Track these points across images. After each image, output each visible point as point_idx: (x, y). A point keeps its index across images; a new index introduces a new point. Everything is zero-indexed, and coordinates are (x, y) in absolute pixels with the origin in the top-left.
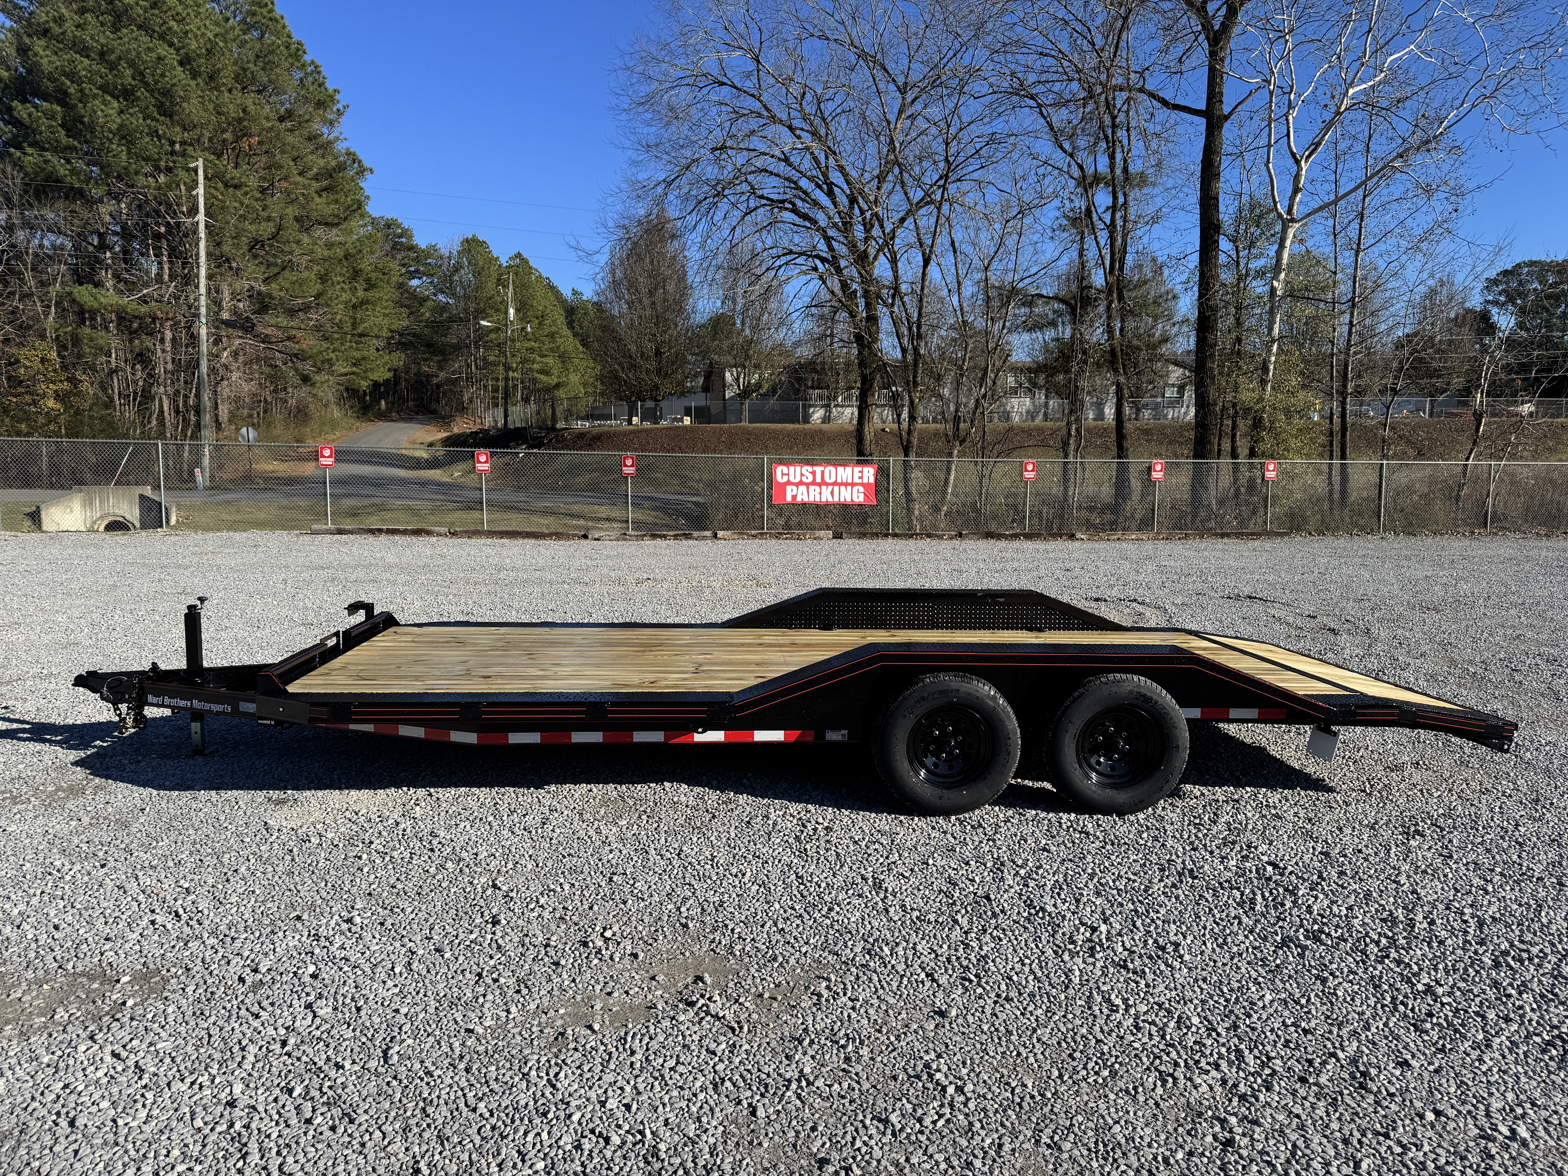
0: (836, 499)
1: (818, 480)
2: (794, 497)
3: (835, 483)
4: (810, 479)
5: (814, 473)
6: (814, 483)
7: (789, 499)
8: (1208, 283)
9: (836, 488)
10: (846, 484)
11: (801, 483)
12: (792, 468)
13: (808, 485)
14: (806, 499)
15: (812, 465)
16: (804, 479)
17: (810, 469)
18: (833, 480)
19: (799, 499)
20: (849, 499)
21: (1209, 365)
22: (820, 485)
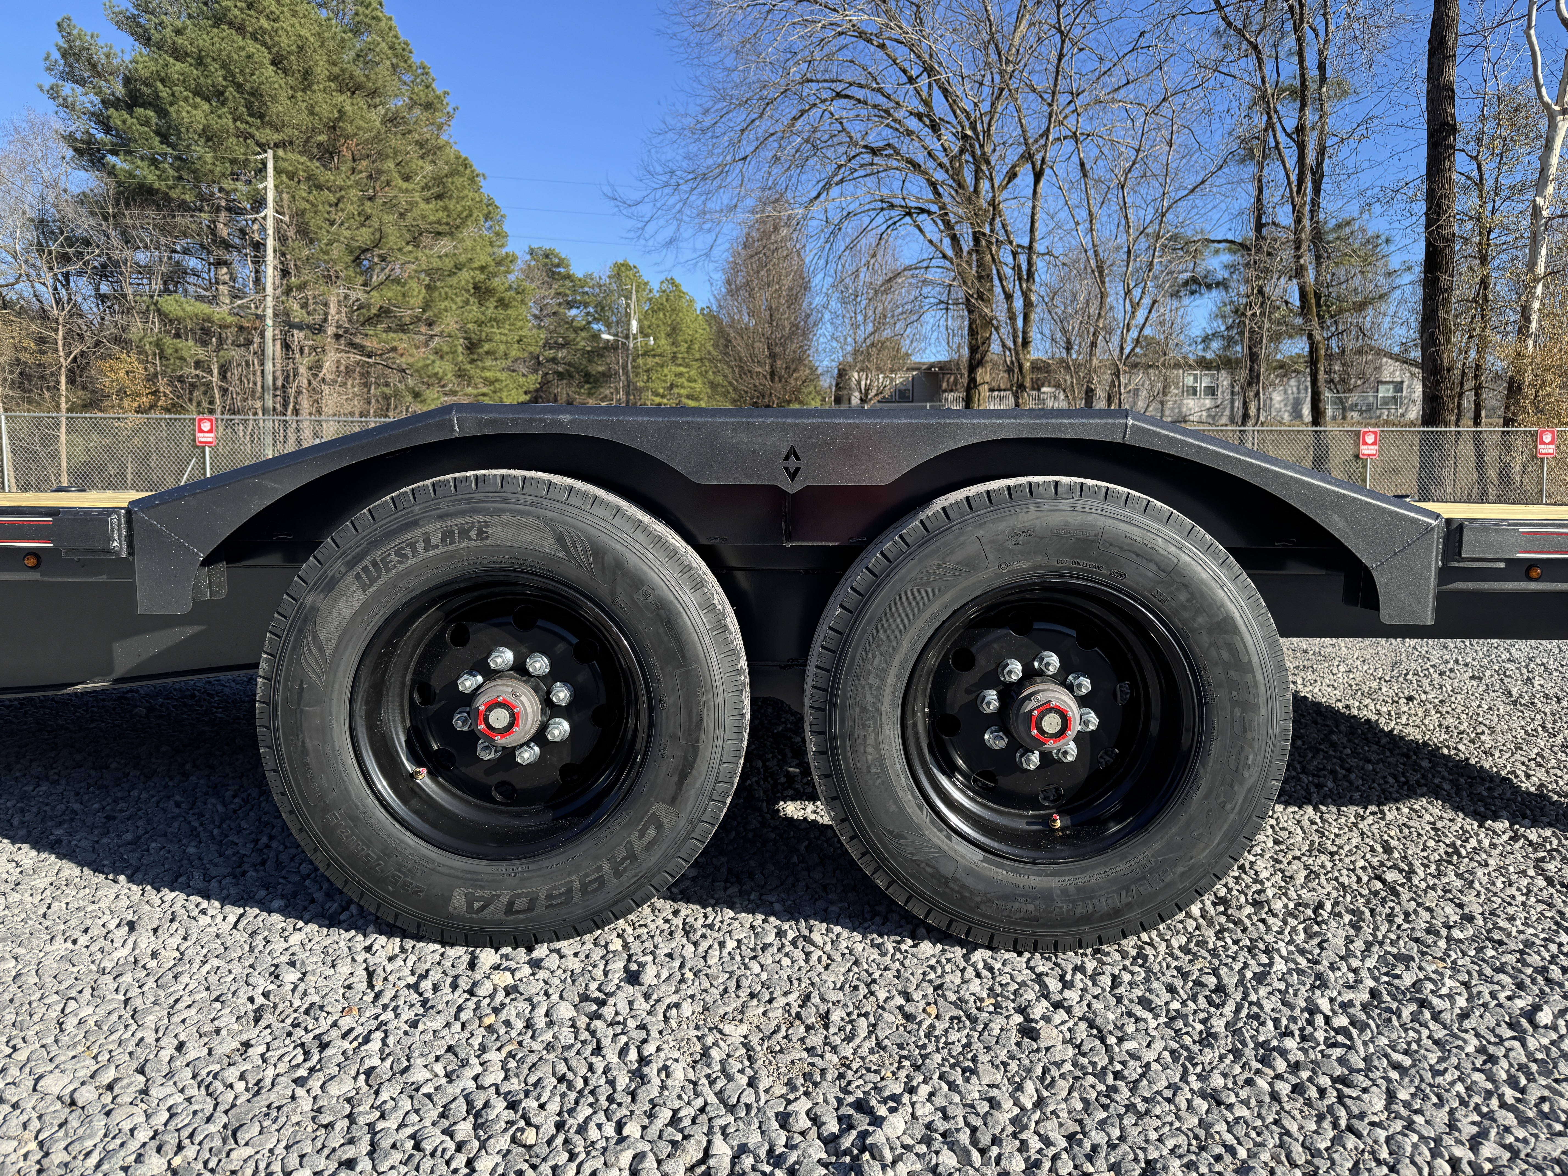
8: (1439, 205)
21: (1442, 315)
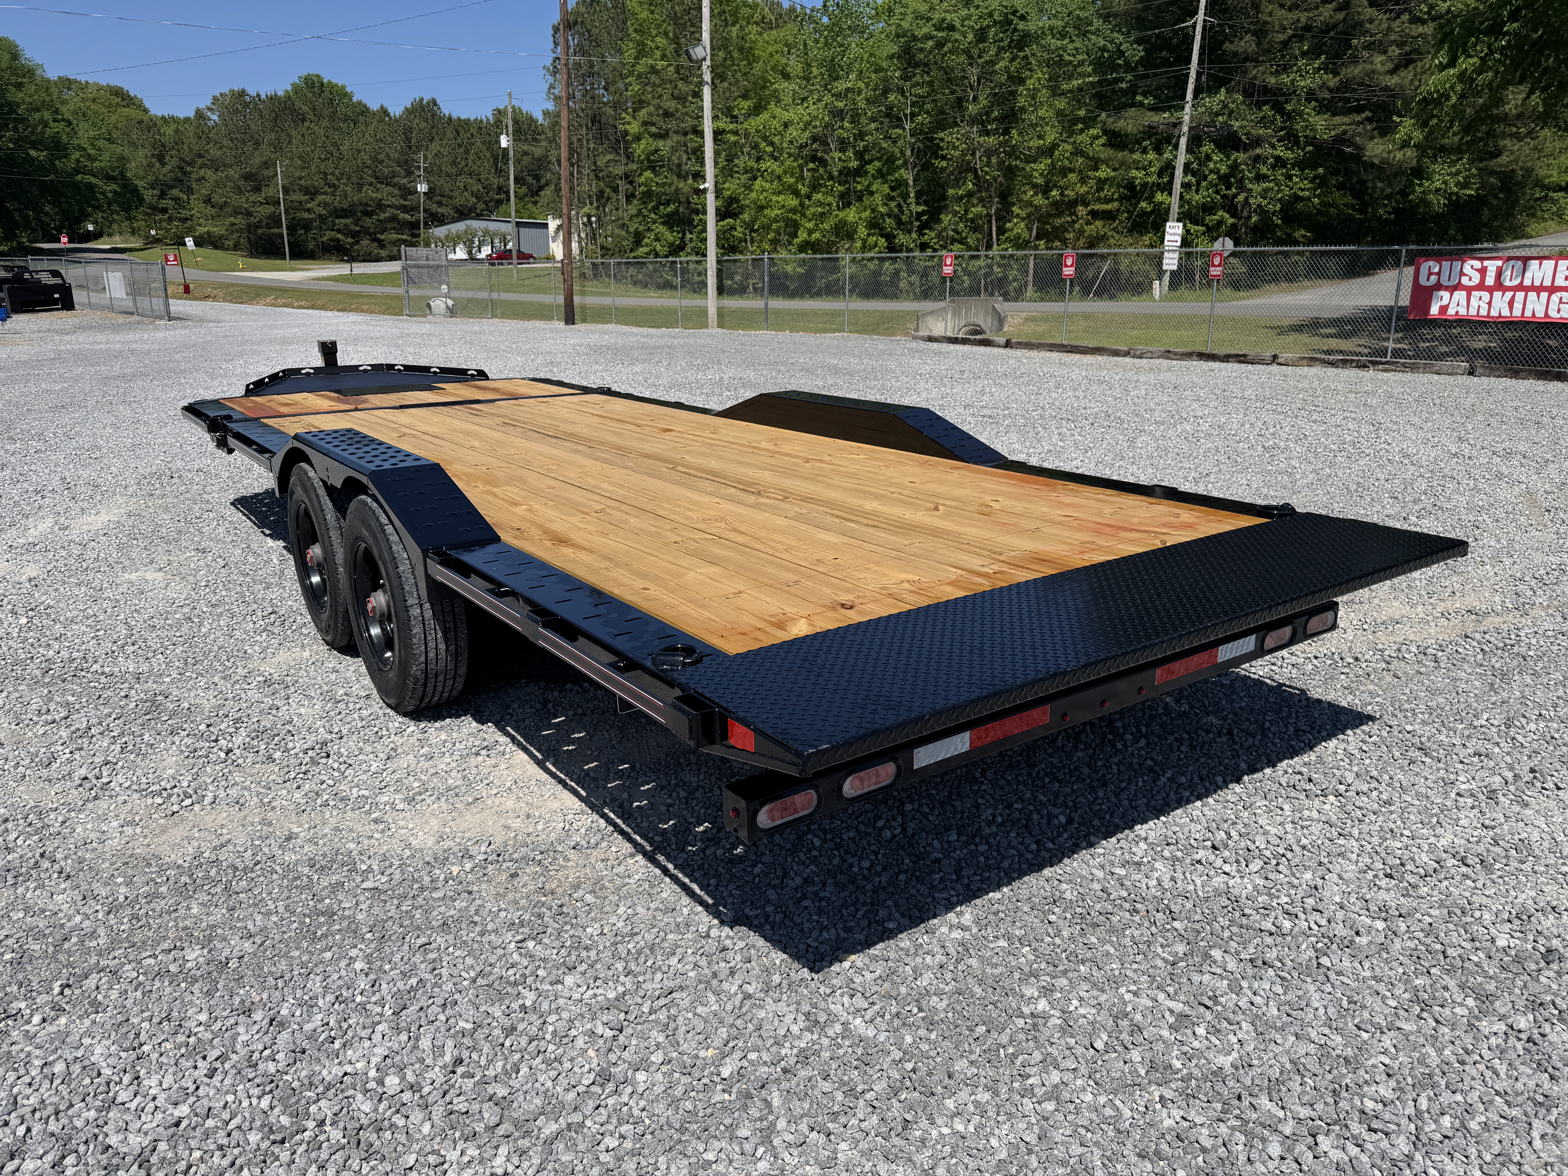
0: (1517, 312)
1: (1490, 281)
2: (1444, 309)
3: (1520, 287)
4: (1476, 280)
5: (1483, 271)
6: (1481, 287)
7: (1434, 310)
9: (1520, 295)
10: (1539, 289)
11: (1458, 287)
12: (1446, 264)
13: (1469, 290)
14: (1463, 311)
15: (1482, 259)
16: (1465, 281)
17: (1477, 264)
18: (1516, 282)
19: (1451, 311)
20: (1540, 314)
22: (1491, 290)
